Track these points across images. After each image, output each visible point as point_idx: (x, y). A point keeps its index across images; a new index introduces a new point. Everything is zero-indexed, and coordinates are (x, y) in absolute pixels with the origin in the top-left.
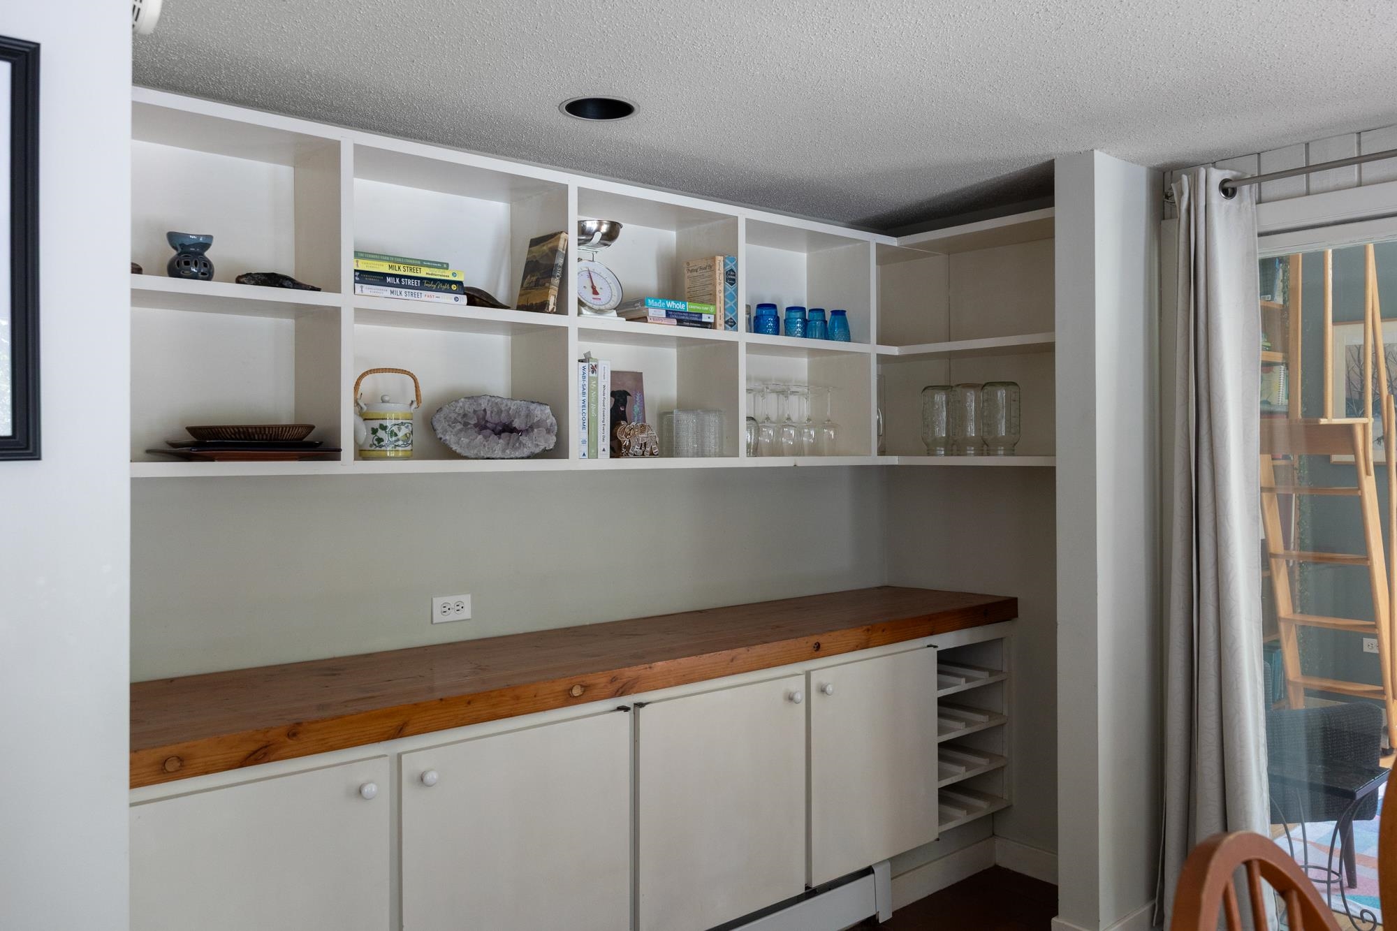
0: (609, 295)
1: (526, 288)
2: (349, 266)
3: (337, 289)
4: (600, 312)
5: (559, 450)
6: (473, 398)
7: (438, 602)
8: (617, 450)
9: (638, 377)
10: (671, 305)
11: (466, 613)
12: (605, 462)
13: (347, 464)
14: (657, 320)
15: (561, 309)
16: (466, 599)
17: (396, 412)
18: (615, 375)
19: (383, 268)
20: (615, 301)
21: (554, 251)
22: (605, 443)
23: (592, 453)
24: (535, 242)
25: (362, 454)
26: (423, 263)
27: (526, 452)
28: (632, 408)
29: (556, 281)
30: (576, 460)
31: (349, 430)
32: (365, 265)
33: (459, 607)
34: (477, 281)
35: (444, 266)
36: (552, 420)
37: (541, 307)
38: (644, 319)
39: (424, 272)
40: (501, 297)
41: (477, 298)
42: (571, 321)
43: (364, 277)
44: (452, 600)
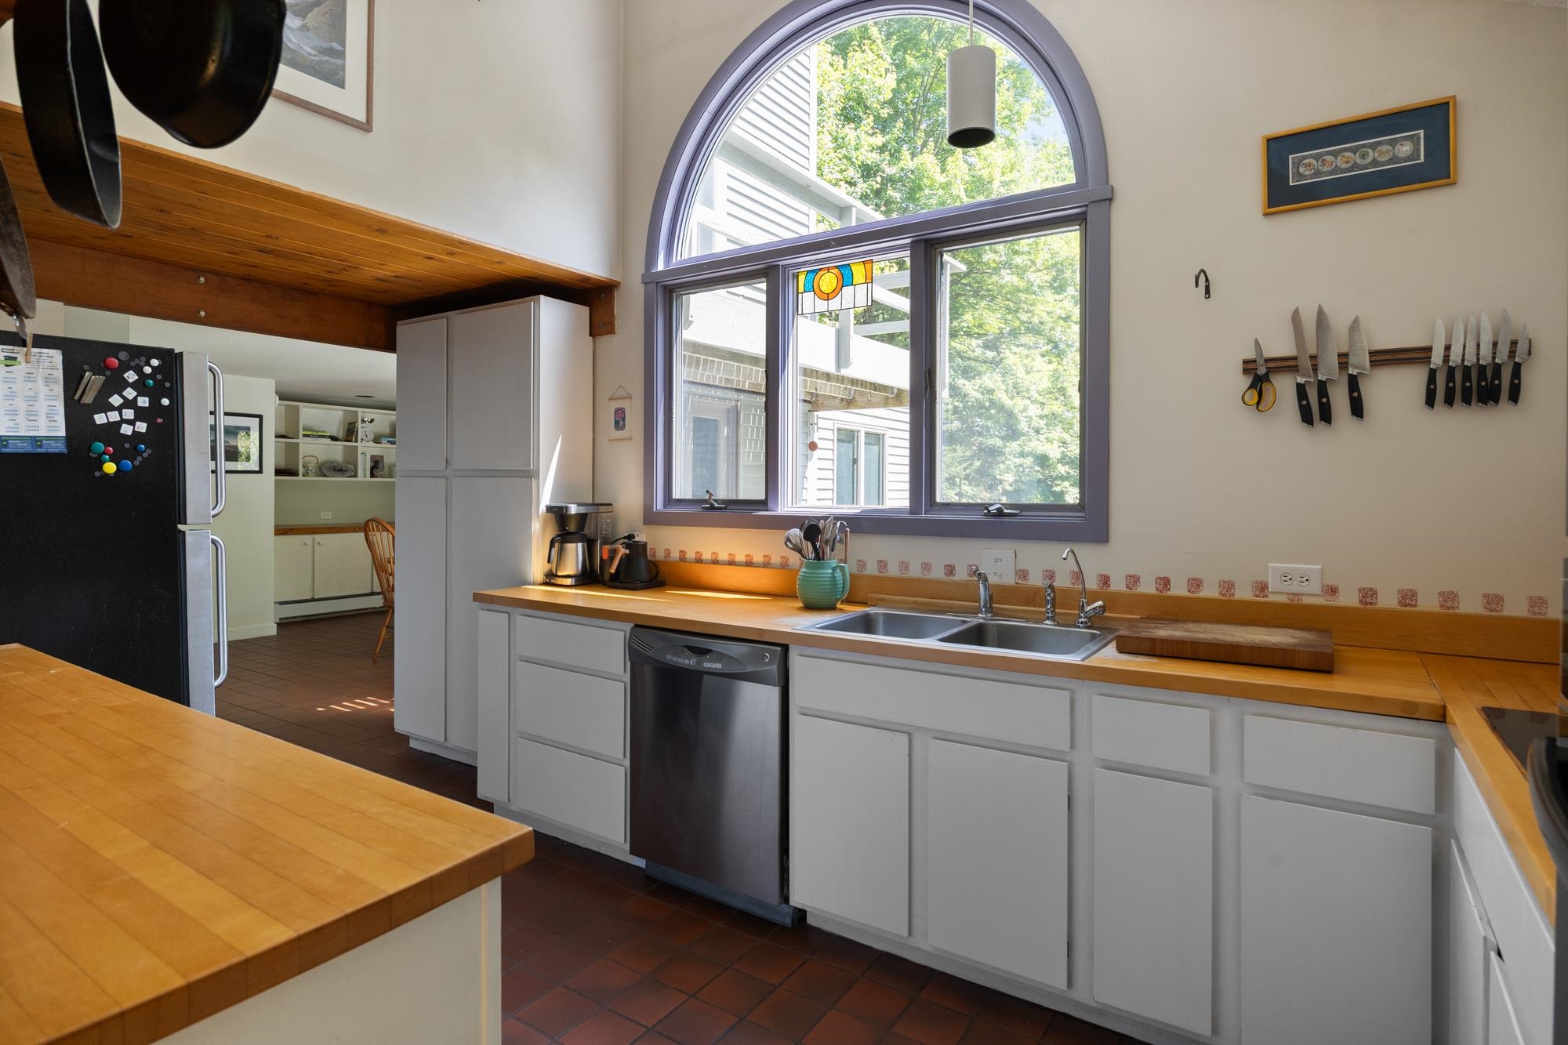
0: (371, 436)
1: (347, 435)
2: (301, 433)
3: (298, 438)
4: (368, 442)
5: (355, 476)
6: (331, 462)
7: (322, 514)
8: (372, 475)
9: (382, 457)
10: (389, 439)
11: (330, 517)
12: (368, 479)
13: (300, 477)
14: (385, 443)
15: (356, 441)
16: (330, 513)
17: (312, 466)
18: (372, 457)
19: (310, 433)
20: (373, 438)
21: (354, 427)
22: (368, 474)
23: (365, 476)
24: (350, 424)
25: (303, 476)
26: (319, 431)
27: (347, 475)
28: (380, 466)
29: (355, 434)
30: (360, 478)
31: (301, 470)
32: (305, 433)
33: (328, 515)
34: (334, 434)
35: (325, 432)
36: (353, 468)
37: (351, 441)
38: (380, 443)
39: (319, 434)
40: (340, 438)
41: (334, 438)
42: (359, 444)
43: (305, 436)
44: (326, 513)
